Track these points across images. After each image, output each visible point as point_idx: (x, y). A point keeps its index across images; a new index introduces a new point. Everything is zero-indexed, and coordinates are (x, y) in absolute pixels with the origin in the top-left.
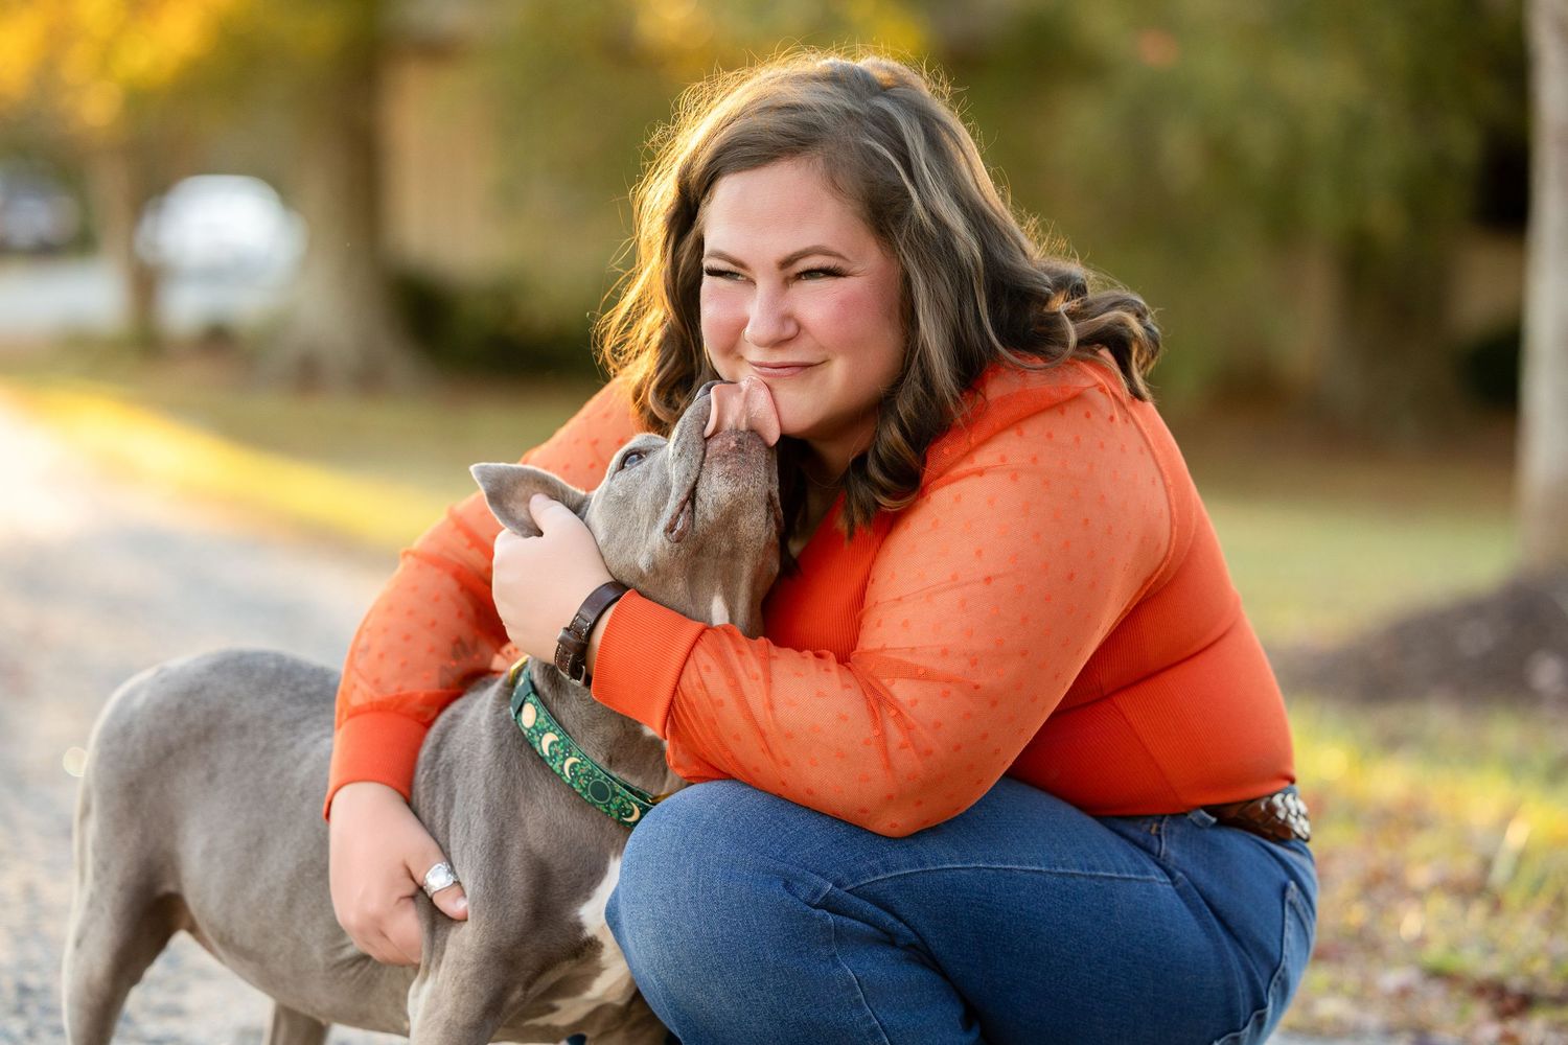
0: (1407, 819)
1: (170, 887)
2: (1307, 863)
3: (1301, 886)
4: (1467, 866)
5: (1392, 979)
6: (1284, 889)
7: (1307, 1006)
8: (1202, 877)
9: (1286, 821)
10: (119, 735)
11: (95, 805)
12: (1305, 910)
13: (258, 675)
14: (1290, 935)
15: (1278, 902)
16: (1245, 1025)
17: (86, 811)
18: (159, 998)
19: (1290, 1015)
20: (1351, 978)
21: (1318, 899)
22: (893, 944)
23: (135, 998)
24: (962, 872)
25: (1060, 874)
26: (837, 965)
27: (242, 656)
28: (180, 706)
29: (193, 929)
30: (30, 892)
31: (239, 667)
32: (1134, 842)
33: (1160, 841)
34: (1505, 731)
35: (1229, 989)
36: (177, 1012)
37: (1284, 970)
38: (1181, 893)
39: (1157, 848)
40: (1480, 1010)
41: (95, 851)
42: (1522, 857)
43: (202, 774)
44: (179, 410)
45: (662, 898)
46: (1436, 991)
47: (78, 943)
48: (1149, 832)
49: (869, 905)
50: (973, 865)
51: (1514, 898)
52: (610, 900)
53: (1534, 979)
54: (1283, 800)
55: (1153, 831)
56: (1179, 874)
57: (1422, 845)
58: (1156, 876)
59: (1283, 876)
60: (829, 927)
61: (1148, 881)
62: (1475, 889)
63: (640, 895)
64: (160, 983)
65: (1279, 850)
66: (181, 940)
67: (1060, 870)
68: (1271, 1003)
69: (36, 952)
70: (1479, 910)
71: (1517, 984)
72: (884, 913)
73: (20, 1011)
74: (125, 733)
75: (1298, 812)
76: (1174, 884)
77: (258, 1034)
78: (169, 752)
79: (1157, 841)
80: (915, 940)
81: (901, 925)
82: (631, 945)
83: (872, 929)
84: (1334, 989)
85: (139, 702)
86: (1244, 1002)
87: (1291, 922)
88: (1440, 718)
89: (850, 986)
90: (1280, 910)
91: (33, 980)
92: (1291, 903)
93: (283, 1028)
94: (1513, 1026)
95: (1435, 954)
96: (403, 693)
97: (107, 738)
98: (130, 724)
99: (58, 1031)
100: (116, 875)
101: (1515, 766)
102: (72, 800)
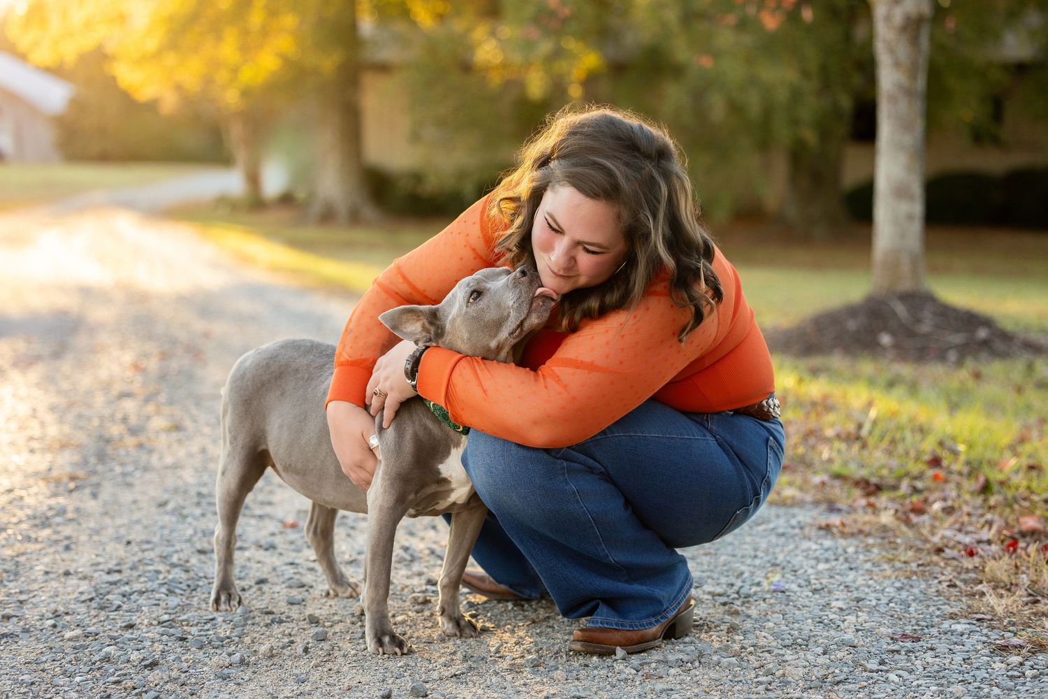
0: (824, 406)
1: (263, 447)
2: (779, 428)
3: (775, 438)
4: (851, 427)
5: (817, 479)
6: (767, 440)
7: (778, 493)
8: (728, 437)
9: (768, 411)
10: (240, 378)
11: (230, 410)
12: (778, 449)
13: (303, 349)
14: (771, 461)
15: (765, 446)
16: (751, 503)
17: (225, 411)
18: (261, 497)
19: (772, 496)
20: (798, 480)
21: (784, 443)
22: (593, 473)
23: (249, 498)
24: (623, 437)
25: (667, 438)
26: (567, 484)
27: (294, 341)
28: (267, 364)
29: (274, 466)
30: (203, 451)
31: (295, 346)
32: (697, 422)
33: (708, 422)
34: (867, 367)
35: (744, 487)
36: (270, 503)
37: (768, 477)
38: (720, 445)
39: (707, 425)
40: (857, 492)
41: (230, 432)
42: (875, 423)
43: (278, 393)
44: (270, 234)
45: (488, 454)
46: (837, 483)
47: (223, 473)
48: (703, 419)
49: (582, 456)
50: (628, 434)
51: (871, 442)
52: (463, 454)
53: (882, 477)
54: (767, 402)
55: (705, 418)
56: (718, 437)
57: (831, 417)
58: (709, 438)
59: (766, 434)
60: (564, 467)
61: (706, 440)
62: (854, 438)
63: (478, 453)
64: (261, 490)
65: (765, 423)
66: (269, 470)
67: (668, 436)
68: (762, 493)
69: (206, 478)
70: (856, 447)
71: (874, 480)
72: (588, 459)
73: (198, 504)
74: (242, 377)
75: (775, 405)
76: (717, 441)
77: (306, 512)
78: (263, 385)
79: (706, 423)
80: (603, 470)
81: (597, 464)
82: (473, 475)
83: (583, 467)
84: (790, 484)
85: (248, 363)
86: (750, 493)
87: (771, 455)
88: (837, 361)
89: (574, 493)
90: (765, 451)
91: (204, 490)
92: (770, 446)
93: (317, 510)
94: (872, 500)
95: (836, 467)
96: (363, 357)
97: (234, 381)
98: (244, 373)
99: (215, 513)
100: (241, 441)
101: (871, 382)
102: (220, 407)
